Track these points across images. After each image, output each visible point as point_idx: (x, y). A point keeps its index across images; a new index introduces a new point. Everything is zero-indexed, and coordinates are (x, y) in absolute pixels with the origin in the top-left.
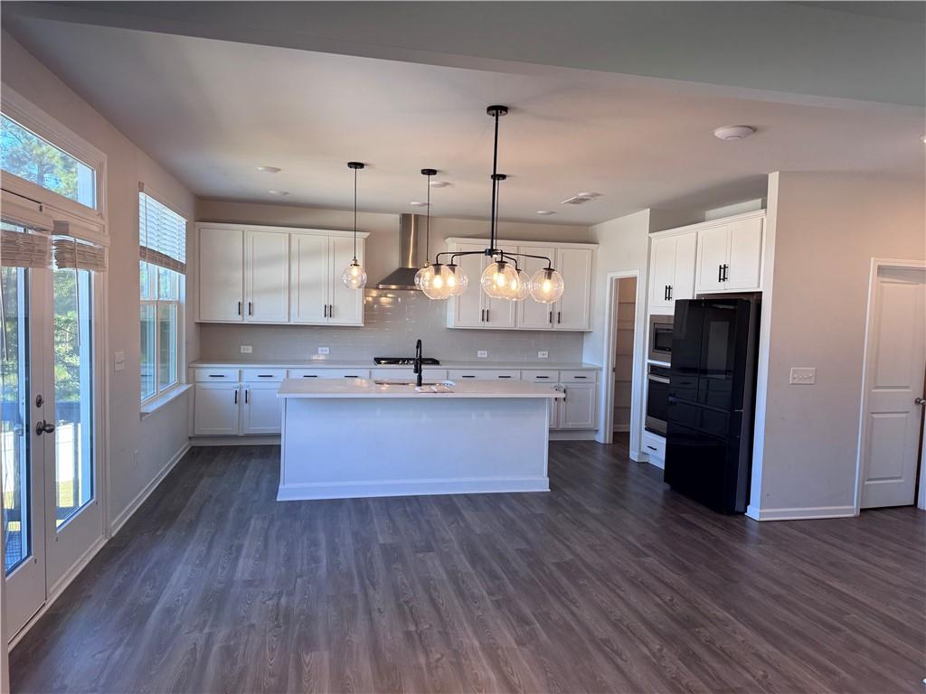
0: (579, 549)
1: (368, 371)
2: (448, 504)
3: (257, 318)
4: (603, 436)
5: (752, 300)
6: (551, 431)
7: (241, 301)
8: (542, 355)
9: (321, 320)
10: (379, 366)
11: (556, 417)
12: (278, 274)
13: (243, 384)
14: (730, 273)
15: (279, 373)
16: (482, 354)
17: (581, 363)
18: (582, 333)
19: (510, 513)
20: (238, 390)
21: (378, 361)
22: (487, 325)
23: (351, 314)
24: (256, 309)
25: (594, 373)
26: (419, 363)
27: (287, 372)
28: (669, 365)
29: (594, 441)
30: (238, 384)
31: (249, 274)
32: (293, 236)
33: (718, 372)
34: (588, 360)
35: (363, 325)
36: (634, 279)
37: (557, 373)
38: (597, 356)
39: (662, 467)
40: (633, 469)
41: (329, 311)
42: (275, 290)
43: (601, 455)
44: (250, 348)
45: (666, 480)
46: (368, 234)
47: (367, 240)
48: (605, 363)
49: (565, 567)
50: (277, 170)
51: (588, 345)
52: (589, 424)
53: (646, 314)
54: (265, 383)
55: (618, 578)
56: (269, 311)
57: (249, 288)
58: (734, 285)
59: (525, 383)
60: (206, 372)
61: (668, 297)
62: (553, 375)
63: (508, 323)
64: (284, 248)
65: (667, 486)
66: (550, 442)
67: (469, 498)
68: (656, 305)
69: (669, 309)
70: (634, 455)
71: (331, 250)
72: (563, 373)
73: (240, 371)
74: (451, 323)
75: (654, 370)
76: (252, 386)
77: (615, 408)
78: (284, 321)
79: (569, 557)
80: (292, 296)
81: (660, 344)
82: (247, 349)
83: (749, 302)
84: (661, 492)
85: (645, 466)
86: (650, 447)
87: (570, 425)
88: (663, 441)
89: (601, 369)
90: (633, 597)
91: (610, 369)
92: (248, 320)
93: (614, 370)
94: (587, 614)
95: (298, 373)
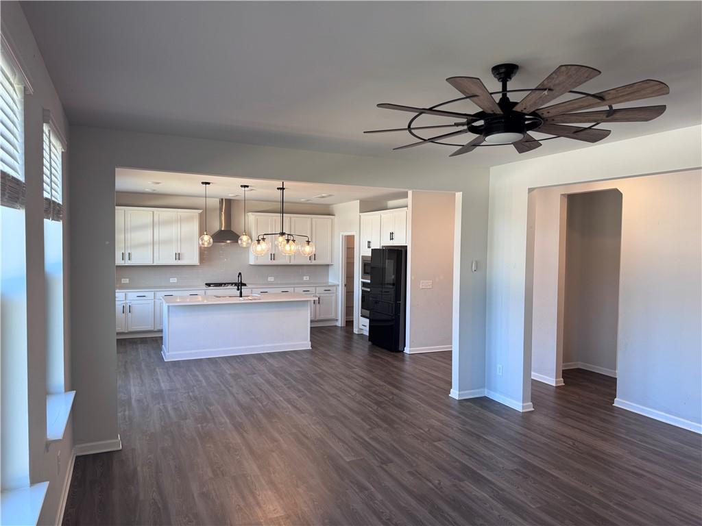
0: (324, 368)
1: (203, 291)
2: (259, 357)
3: (133, 262)
4: (340, 323)
5: (403, 250)
6: (312, 321)
7: (124, 252)
8: (306, 278)
9: (173, 262)
10: (210, 288)
11: (314, 313)
12: (146, 235)
13: (128, 301)
14: (394, 236)
15: (150, 295)
16: (271, 279)
17: (328, 282)
18: (328, 265)
19: (291, 358)
20: (125, 305)
21: (208, 285)
22: (274, 262)
23: (192, 258)
24: (133, 257)
25: (335, 288)
26: (240, 285)
27: (154, 294)
28: (369, 281)
29: (336, 326)
30: (125, 302)
31: (128, 236)
32: (155, 213)
33: (390, 284)
34: (332, 280)
35: (199, 264)
36: (354, 236)
37: (314, 288)
38: (336, 277)
39: (368, 334)
40: (355, 337)
41: (178, 256)
42: (144, 245)
43: (339, 332)
44: (128, 280)
45: (369, 340)
46: (201, 211)
47: (201, 215)
48: (340, 283)
49: (318, 375)
50: (158, 183)
51: (331, 271)
52: (332, 316)
53: (359, 254)
54: (141, 301)
55: (341, 376)
56: (141, 257)
57: (128, 243)
58: (397, 242)
59: (297, 294)
61: (369, 247)
62: (312, 289)
63: (286, 262)
64: (149, 220)
65: (370, 343)
66: (311, 328)
67: (270, 354)
68: (363, 251)
69: (369, 254)
70: (356, 331)
71: (181, 220)
72: (317, 288)
73: (125, 294)
74: (252, 262)
75: (364, 284)
76: (133, 302)
77: (347, 307)
78: (149, 263)
79: (320, 371)
80: (155, 248)
81: (366, 271)
82: (125, 281)
83: (401, 251)
84: (367, 346)
85: (361, 335)
86: (362, 325)
87: (322, 317)
88: (368, 321)
89: (338, 285)
90: (347, 381)
91: (343, 285)
92: (128, 263)
93: (345, 285)
94: (327, 387)
95: (160, 294)
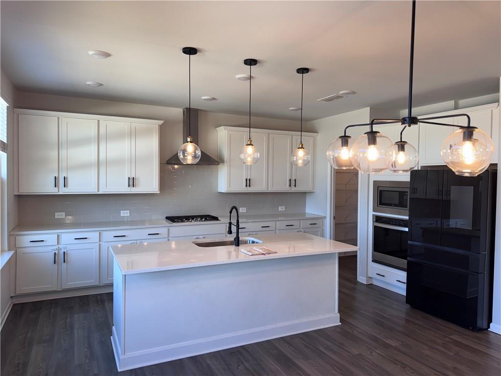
1: (166, 229)
3: (74, 188)
7: (57, 176)
8: (281, 209)
9: (125, 189)
10: (173, 223)
12: (88, 153)
13: (60, 246)
15: (92, 235)
16: (243, 210)
17: (305, 214)
18: (305, 193)
20: (57, 252)
21: (171, 219)
22: (249, 190)
23: (150, 182)
24: (70, 182)
27: (100, 233)
30: (56, 247)
31: (63, 153)
32: (101, 122)
34: (311, 211)
35: (159, 192)
38: (321, 208)
41: (132, 182)
42: (85, 166)
44: (63, 214)
46: (161, 122)
47: (161, 127)
48: (328, 216)
50: (108, 55)
51: (310, 200)
53: (369, 180)
54: (81, 245)
56: (81, 183)
57: (63, 164)
60: (28, 238)
62: (296, 223)
63: (263, 188)
64: (93, 132)
65: (408, 306)
71: (133, 134)
73: (58, 235)
74: (222, 190)
76: (69, 248)
78: (93, 190)
80: (100, 169)
81: (383, 201)
82: (60, 215)
86: (378, 274)
88: (402, 273)
89: (325, 217)
91: (332, 217)
92: (63, 191)
93: (334, 218)
95: (109, 235)
